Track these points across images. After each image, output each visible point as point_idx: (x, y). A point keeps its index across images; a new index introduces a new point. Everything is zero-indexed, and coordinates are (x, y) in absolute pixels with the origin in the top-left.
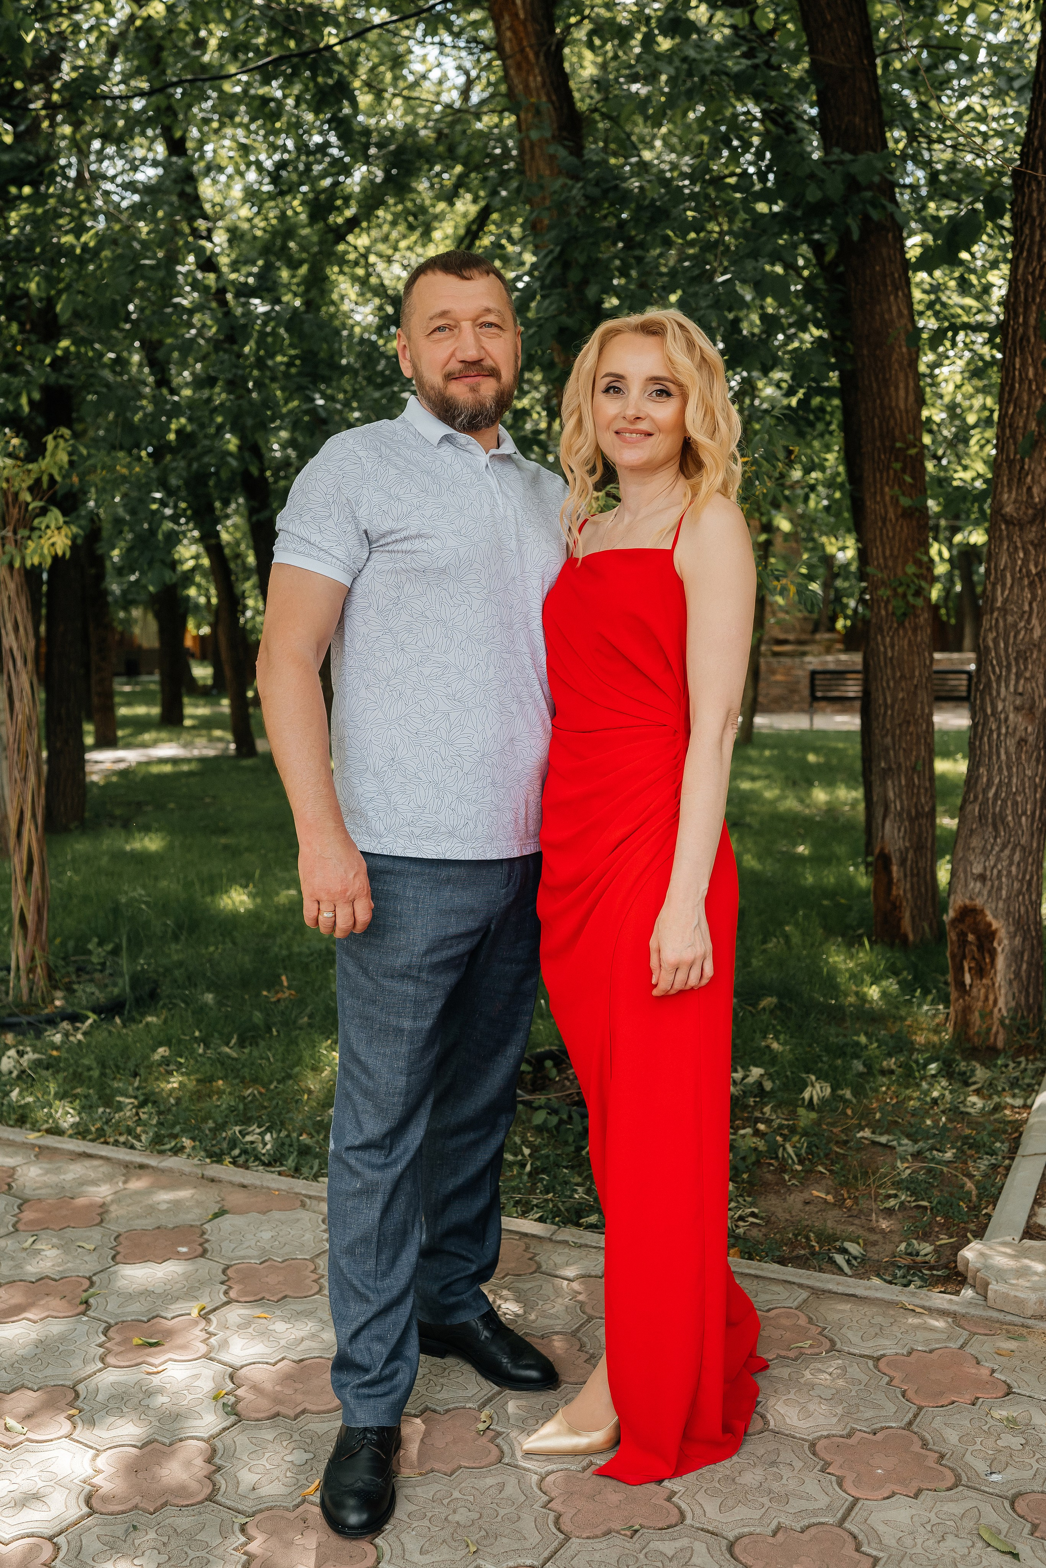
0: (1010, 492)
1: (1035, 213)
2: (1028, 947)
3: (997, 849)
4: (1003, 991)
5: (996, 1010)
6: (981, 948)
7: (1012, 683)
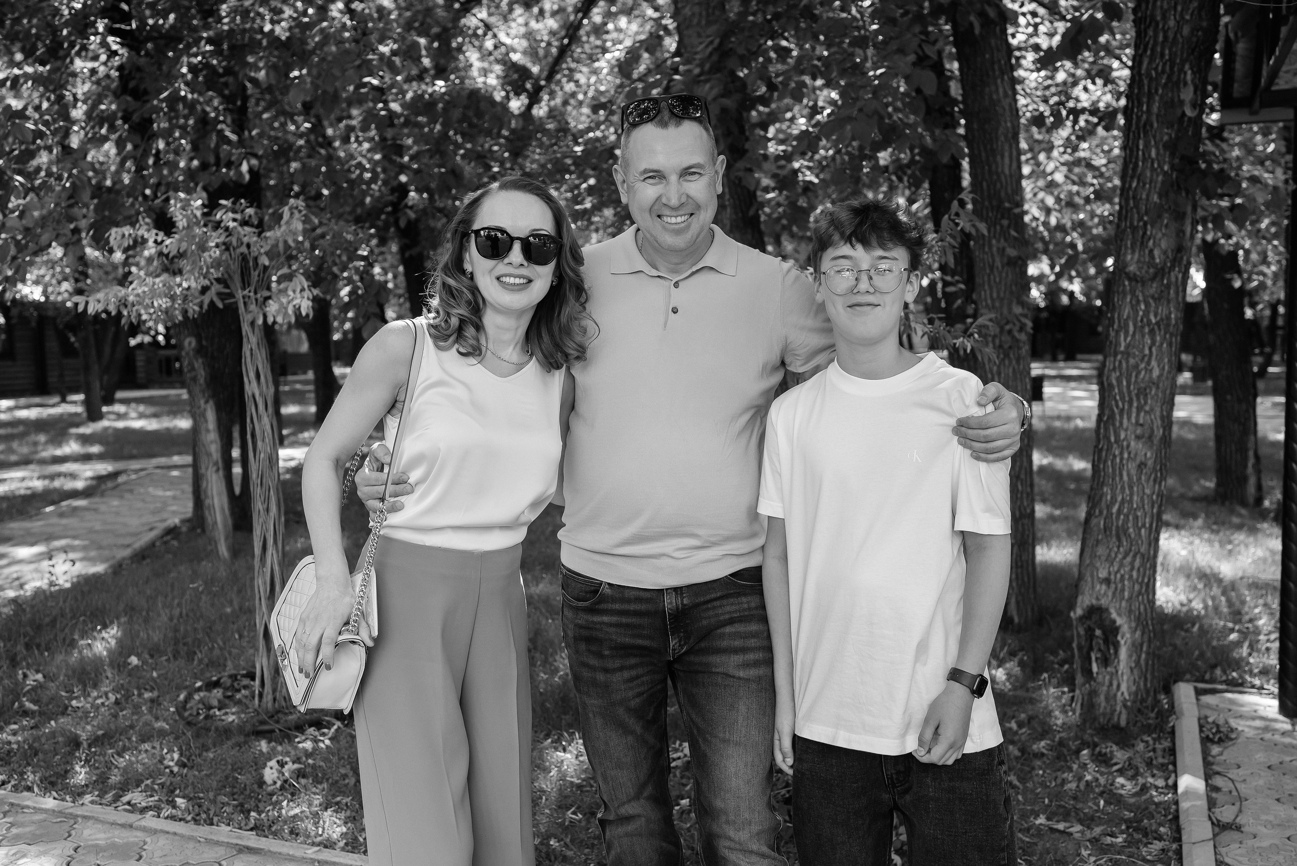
0: (1133, 252)
1: (1159, 18)
2: (1146, 638)
3: (1120, 556)
4: (1125, 678)
5: (1119, 694)
6: (1106, 641)
7: (1134, 415)
